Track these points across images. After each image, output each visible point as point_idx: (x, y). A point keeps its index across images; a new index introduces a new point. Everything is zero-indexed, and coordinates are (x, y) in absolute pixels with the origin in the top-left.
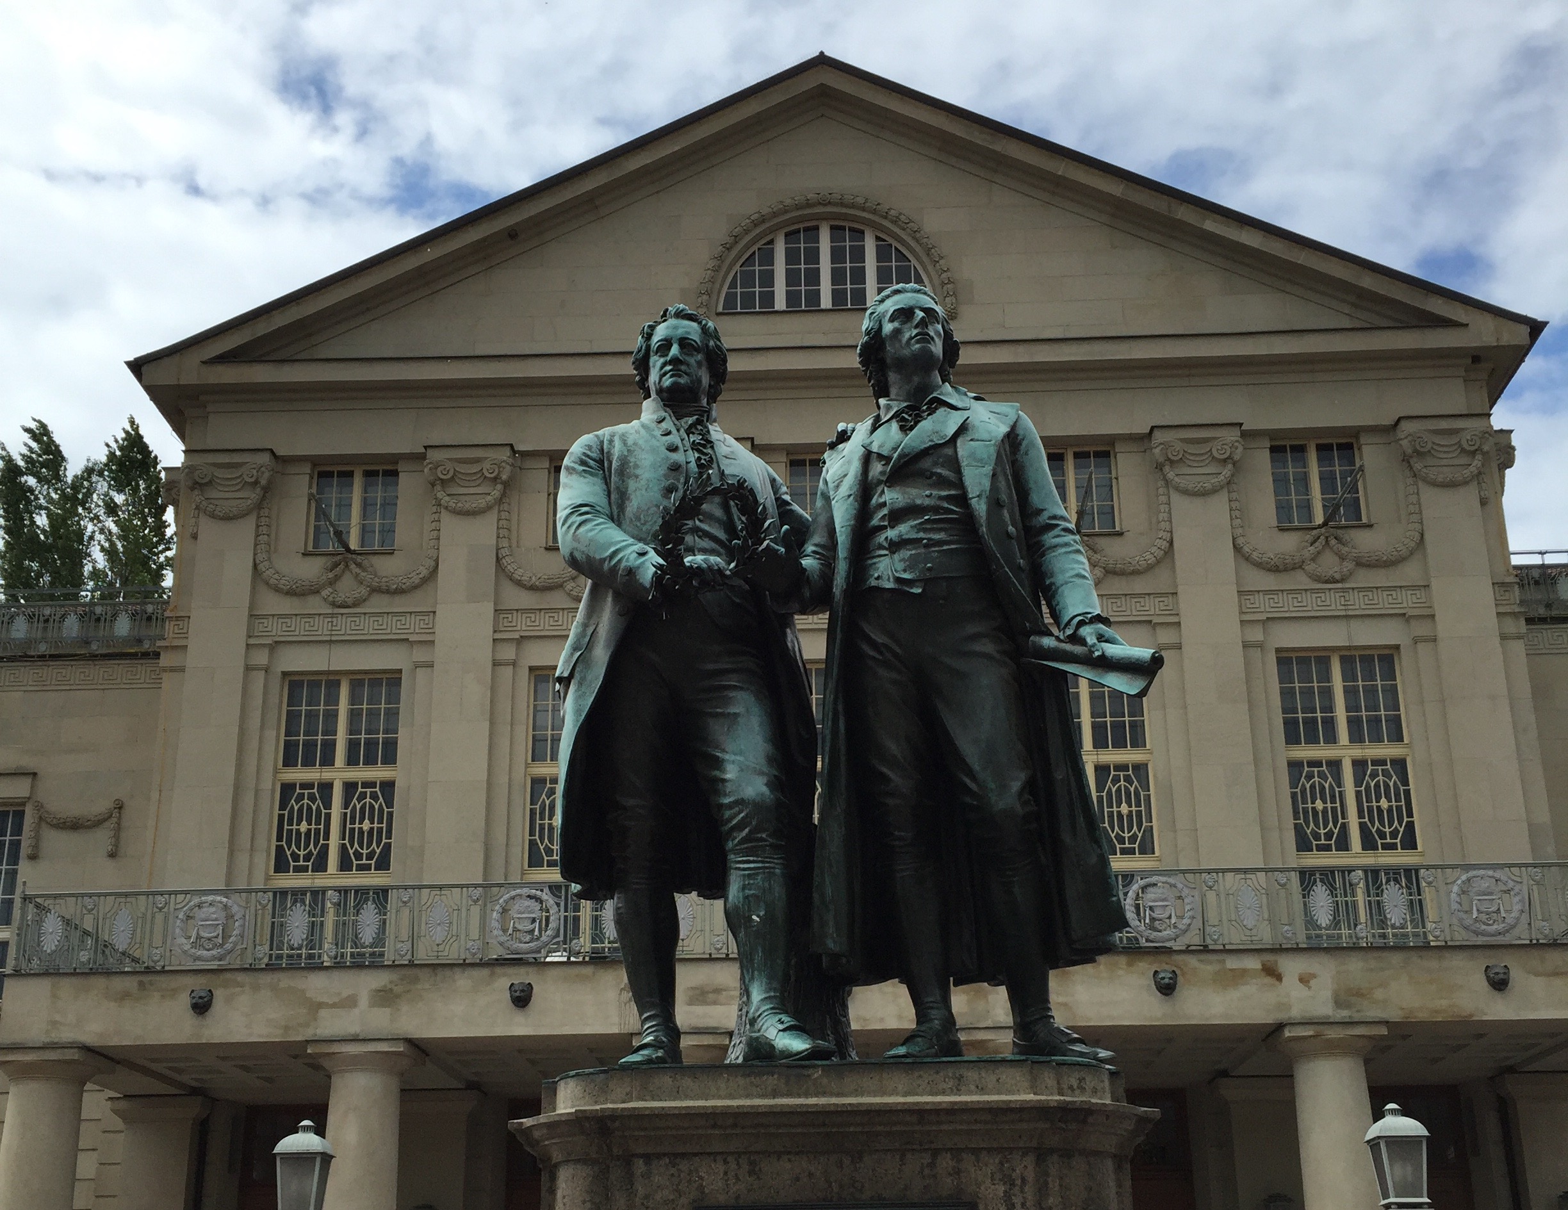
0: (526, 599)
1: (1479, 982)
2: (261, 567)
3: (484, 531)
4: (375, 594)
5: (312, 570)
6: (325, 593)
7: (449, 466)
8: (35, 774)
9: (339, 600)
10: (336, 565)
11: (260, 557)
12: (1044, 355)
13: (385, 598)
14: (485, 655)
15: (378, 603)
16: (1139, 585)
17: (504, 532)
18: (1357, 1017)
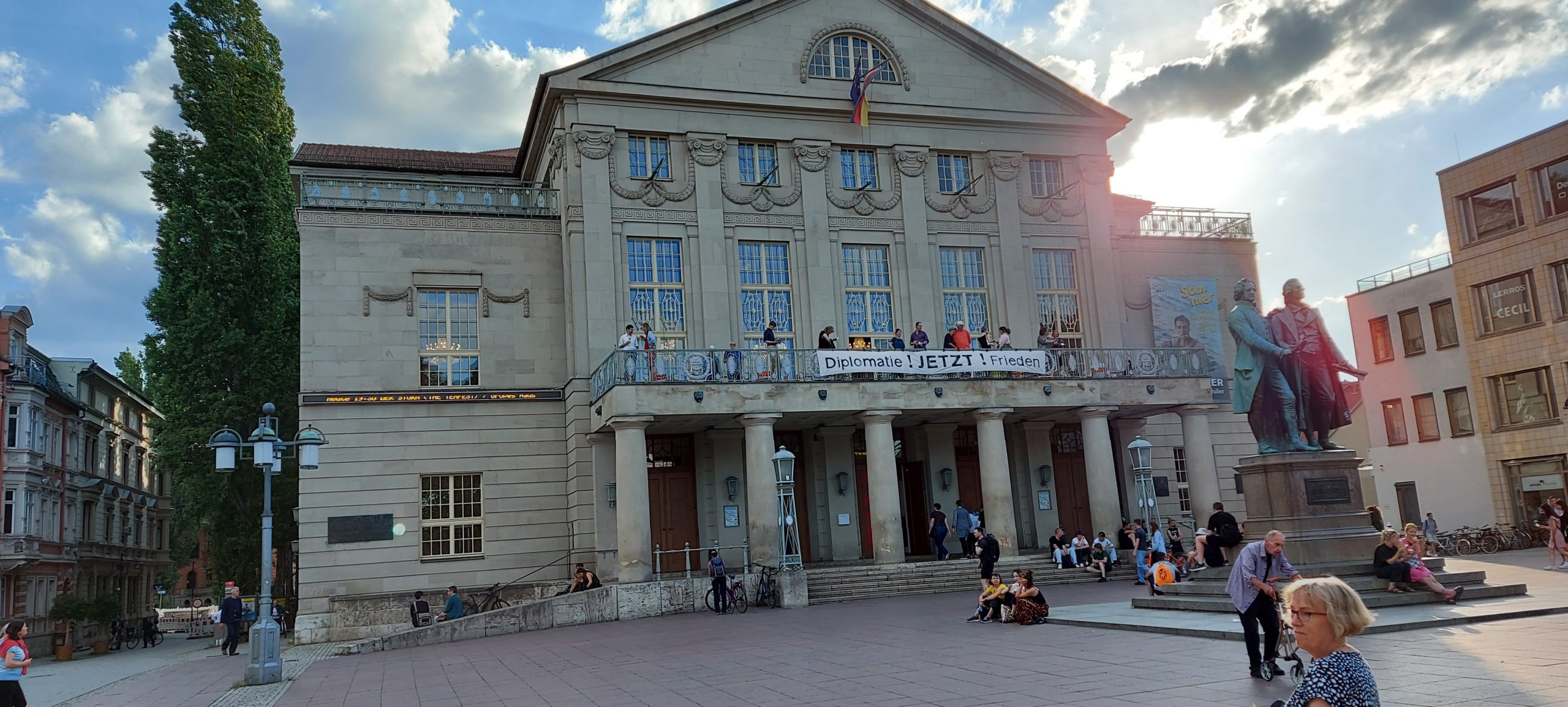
0: (735, 208)
1: (1146, 391)
2: (613, 184)
3: (715, 172)
4: (667, 202)
5: (635, 187)
6: (644, 199)
7: (700, 142)
8: (481, 274)
9: (652, 204)
10: (648, 186)
11: (612, 179)
12: (949, 114)
13: (672, 203)
14: (721, 233)
15: (669, 205)
16: (981, 218)
17: (723, 176)
18: (1108, 404)
